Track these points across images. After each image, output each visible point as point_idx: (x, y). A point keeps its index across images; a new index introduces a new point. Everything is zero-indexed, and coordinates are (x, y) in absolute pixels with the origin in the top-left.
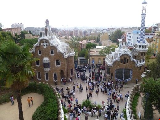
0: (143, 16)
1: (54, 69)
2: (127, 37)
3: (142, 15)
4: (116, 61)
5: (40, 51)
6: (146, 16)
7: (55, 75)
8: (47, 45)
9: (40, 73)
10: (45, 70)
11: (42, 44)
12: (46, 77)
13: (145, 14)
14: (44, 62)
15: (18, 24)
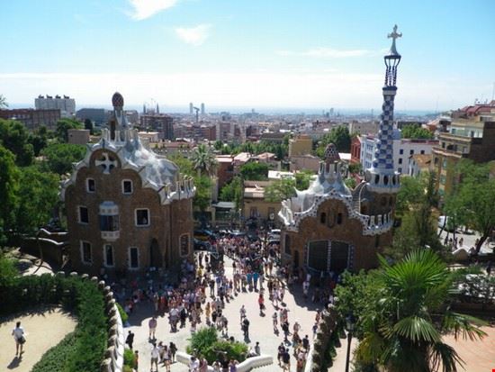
0: (389, 93)
1: (131, 234)
2: (362, 149)
3: (384, 89)
4: (308, 217)
5: (91, 183)
6: (397, 91)
7: (134, 252)
8: (112, 166)
9: (89, 245)
10: (105, 238)
11: (98, 163)
12: (105, 258)
13: (395, 89)
14: (103, 214)
15: (57, 97)
